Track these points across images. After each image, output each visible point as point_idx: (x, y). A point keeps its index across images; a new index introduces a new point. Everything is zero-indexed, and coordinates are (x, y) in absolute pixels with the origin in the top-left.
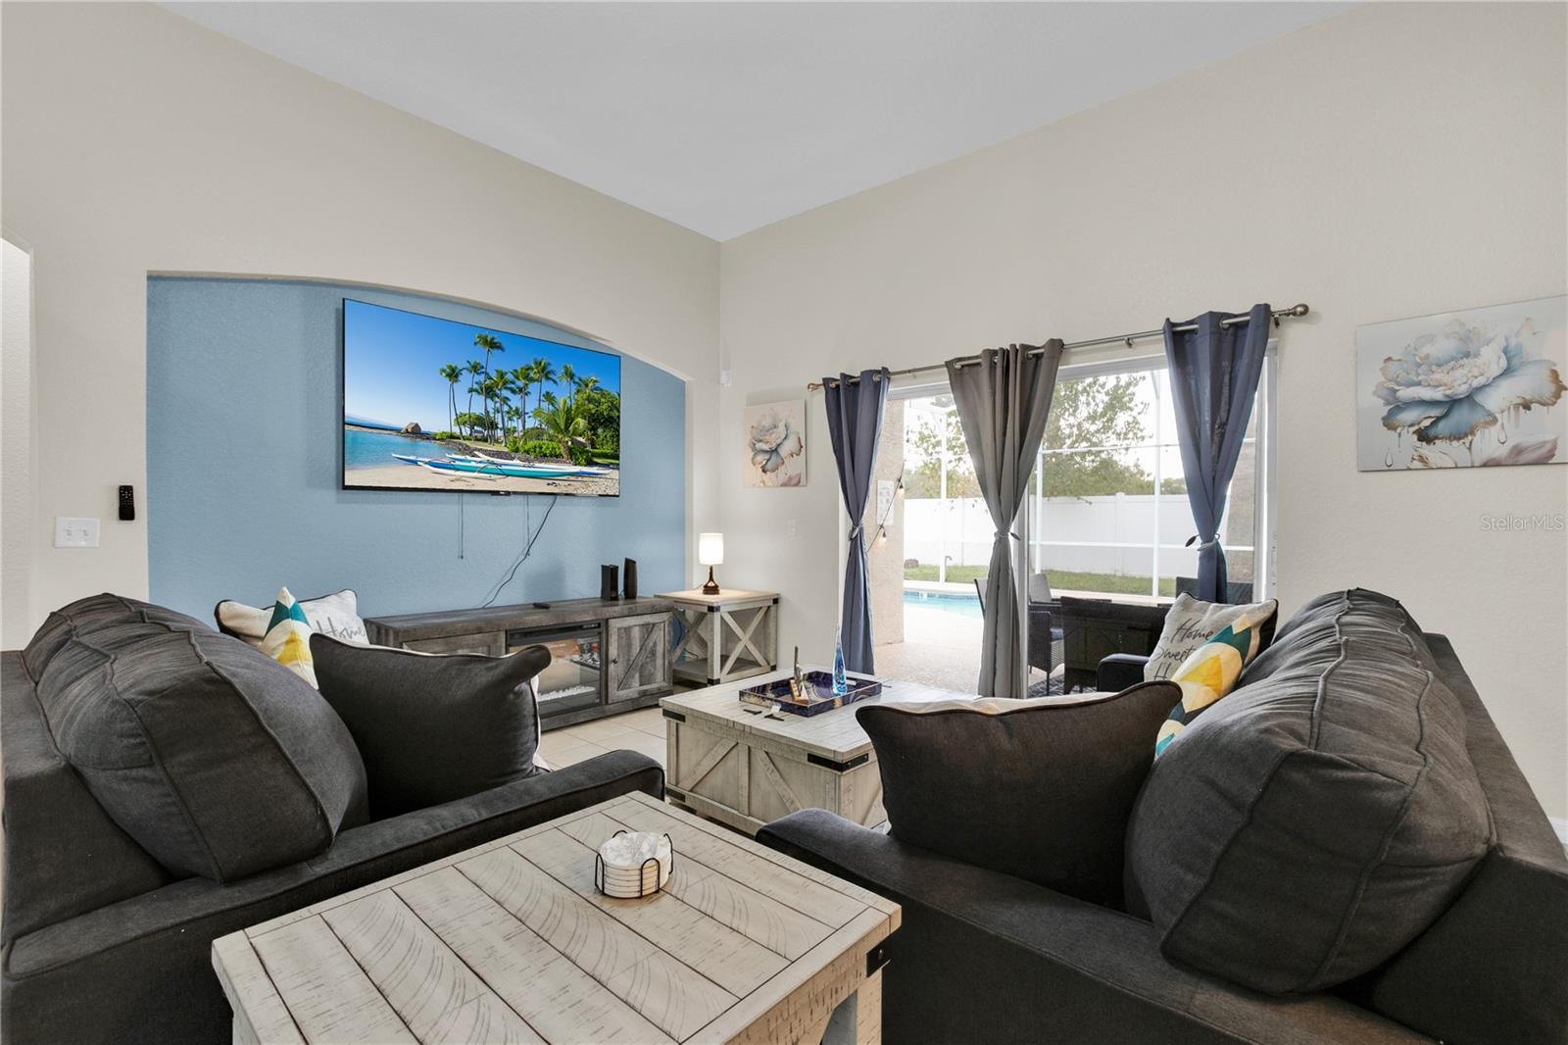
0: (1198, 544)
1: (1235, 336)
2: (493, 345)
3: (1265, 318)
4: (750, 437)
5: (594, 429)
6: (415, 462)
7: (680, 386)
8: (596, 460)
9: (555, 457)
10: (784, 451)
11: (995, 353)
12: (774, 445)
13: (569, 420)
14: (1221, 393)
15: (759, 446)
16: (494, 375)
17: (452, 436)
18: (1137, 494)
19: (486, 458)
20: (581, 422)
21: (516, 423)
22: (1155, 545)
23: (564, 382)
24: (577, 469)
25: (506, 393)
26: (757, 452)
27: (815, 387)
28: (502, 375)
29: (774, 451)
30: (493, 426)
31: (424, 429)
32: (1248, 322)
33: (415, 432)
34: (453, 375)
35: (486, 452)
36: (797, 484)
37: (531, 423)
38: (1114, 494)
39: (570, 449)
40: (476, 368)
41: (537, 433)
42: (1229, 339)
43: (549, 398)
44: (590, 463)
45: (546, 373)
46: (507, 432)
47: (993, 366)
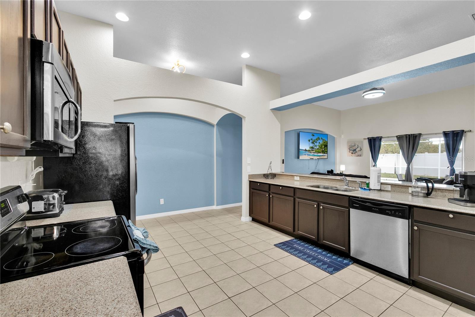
0: (450, 168)
1: (457, 134)
2: (313, 135)
3: (463, 132)
4: (349, 147)
5: (325, 147)
6: (305, 155)
7: (334, 138)
8: (325, 153)
9: (320, 153)
10: (357, 150)
11: (407, 135)
12: (355, 149)
13: (322, 146)
14: (454, 143)
15: (351, 149)
16: (313, 140)
17: (309, 150)
18: (432, 153)
19: (312, 153)
20: (323, 146)
21: (316, 148)
22: (439, 168)
23: (321, 140)
24: (323, 154)
25: (315, 143)
26: (350, 150)
27: (365, 139)
28: (314, 140)
29: (355, 150)
30: (313, 148)
31: (307, 149)
32: (459, 132)
33: (306, 150)
34: (309, 141)
35: (313, 153)
36: (360, 156)
37: (318, 147)
38: (424, 153)
39: (322, 151)
40: (312, 139)
41: (318, 149)
42: (455, 135)
43: (319, 143)
44: (324, 153)
45: (319, 139)
46: (315, 149)
47: (407, 137)
